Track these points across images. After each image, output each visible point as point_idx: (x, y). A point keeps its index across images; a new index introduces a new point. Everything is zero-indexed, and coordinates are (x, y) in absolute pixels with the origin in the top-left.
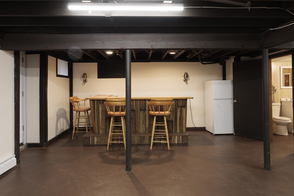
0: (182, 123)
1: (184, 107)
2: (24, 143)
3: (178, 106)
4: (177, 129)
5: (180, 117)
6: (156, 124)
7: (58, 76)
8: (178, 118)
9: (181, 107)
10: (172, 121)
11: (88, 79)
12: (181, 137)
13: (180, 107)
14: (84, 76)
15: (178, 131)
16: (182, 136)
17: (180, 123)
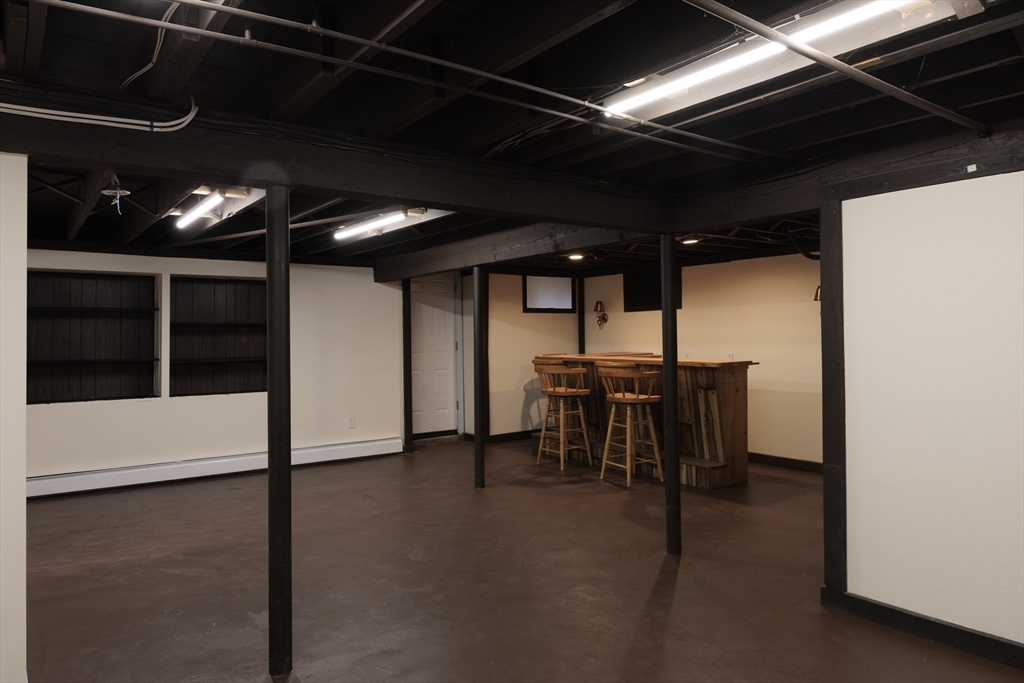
0: (714, 434)
1: (711, 389)
2: (460, 432)
3: (699, 386)
4: (703, 448)
5: (706, 415)
6: (615, 422)
7: (526, 310)
8: (703, 419)
9: (705, 389)
10: (690, 426)
11: (611, 315)
12: (694, 468)
13: (702, 388)
14: (600, 307)
15: (707, 456)
16: (697, 467)
17: (708, 434)
